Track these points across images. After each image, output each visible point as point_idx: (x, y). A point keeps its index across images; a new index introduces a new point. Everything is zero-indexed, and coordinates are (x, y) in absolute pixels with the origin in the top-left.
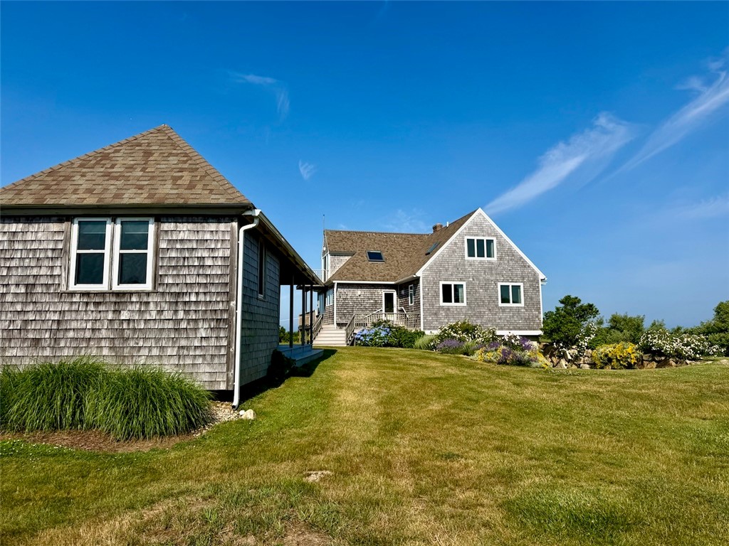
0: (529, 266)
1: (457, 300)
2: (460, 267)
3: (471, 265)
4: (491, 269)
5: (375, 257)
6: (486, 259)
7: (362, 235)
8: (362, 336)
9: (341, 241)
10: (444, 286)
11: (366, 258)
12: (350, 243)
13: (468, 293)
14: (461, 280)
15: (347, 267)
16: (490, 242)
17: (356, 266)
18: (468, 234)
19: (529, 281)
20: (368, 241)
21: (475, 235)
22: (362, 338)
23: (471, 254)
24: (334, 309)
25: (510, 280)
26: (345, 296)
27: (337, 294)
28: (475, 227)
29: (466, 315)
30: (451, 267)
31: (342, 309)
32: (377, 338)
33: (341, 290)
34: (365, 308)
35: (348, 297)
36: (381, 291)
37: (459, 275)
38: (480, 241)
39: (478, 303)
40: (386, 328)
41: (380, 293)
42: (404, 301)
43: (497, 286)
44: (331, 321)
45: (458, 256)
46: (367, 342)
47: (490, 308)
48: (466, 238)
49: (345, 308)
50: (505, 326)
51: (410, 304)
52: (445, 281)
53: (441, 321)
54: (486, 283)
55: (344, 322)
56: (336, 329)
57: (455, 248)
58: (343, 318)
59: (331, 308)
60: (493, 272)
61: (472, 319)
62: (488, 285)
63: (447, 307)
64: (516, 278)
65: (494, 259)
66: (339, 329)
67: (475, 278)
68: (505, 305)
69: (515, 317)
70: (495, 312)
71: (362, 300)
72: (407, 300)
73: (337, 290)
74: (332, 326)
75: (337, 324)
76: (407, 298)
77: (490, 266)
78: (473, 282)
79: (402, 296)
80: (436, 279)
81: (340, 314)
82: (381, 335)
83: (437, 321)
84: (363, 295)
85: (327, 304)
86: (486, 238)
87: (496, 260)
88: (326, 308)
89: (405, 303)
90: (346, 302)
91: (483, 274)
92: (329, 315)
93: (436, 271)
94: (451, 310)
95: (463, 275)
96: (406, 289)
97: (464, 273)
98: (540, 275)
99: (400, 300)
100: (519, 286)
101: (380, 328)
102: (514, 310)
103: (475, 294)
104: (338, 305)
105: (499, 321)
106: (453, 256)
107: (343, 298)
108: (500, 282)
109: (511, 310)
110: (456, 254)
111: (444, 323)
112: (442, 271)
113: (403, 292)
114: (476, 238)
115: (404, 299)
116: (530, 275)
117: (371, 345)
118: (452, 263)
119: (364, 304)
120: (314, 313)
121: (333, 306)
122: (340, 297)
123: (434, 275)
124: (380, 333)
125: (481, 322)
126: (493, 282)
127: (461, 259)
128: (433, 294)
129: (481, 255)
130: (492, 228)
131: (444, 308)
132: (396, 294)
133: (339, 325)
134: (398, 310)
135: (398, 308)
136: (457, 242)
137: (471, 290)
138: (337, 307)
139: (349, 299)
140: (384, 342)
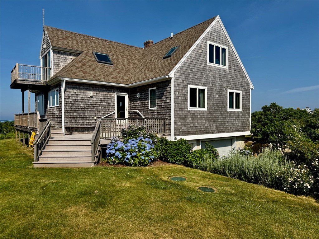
0: (246, 77)
2: (203, 72)
3: (211, 70)
4: (224, 76)
5: (103, 59)
6: (220, 66)
7: (85, 37)
8: (116, 150)
9: (65, 39)
10: (191, 89)
11: (94, 58)
12: (75, 42)
13: (208, 98)
14: (204, 85)
15: (76, 65)
16: (224, 50)
17: (85, 65)
18: (210, 39)
19: (245, 90)
20: (92, 44)
21: (214, 42)
22: (117, 153)
23: (211, 61)
24: (61, 111)
25: (235, 88)
26: (75, 97)
27: (67, 95)
28: (215, 34)
29: (207, 119)
30: (197, 70)
31: (72, 112)
32: (143, 154)
33: (71, 90)
34: (98, 111)
35: (78, 98)
36: (113, 94)
37: (203, 80)
38: (218, 48)
39: (214, 108)
40: (147, 139)
41: (113, 96)
42: (140, 104)
43: (227, 92)
44: (57, 123)
45: (202, 60)
46: (127, 161)
47: (222, 113)
48: (209, 42)
49: (75, 110)
50: (230, 129)
51: (149, 108)
52: (192, 84)
53: (188, 126)
54: (220, 90)
55: (74, 126)
56: (65, 135)
57: (200, 51)
58: (73, 121)
59: (56, 110)
60: (225, 79)
61: (210, 123)
62: (221, 91)
63: (193, 112)
64: (238, 87)
65: (226, 67)
66: (69, 134)
67: (213, 84)
68: (231, 110)
69: (236, 120)
70: (225, 117)
71: (94, 101)
72: (143, 104)
73: (65, 90)
74: (58, 131)
75: (66, 128)
76: (145, 101)
77: (223, 73)
78: (212, 88)
79: (135, 100)
80: (185, 82)
81: (69, 116)
82: (146, 149)
83: (185, 127)
84: (95, 97)
85: (50, 106)
86: (221, 46)
87: (227, 68)
88: (48, 109)
89: (142, 106)
90: (76, 103)
91: (218, 80)
92: (52, 117)
93: (185, 73)
94: (196, 115)
95: (205, 80)
96: (143, 92)
97: (206, 78)
98: (251, 85)
99: (132, 103)
100: (239, 94)
101: (141, 140)
102: (236, 115)
103: (213, 99)
104: (67, 107)
105: (227, 124)
106: (199, 60)
107: (73, 99)
108: (229, 89)
109: (234, 114)
110: (201, 58)
111: (190, 128)
112: (190, 74)
113: (138, 95)
114: (215, 44)
115: (139, 102)
116: (246, 84)
117: (133, 163)
118: (198, 66)
119: (97, 106)
120: (35, 115)
121: (59, 108)
122: (69, 97)
123: (184, 77)
124: (145, 147)
125: (216, 126)
126: (225, 89)
127: (204, 63)
128: (182, 98)
129: (218, 62)
130: (225, 38)
131: (191, 112)
132: (128, 97)
133: (68, 130)
134: (129, 113)
135: (130, 111)
136: (202, 45)
137: (210, 95)
138: (66, 109)
139: (79, 101)
140: (151, 159)
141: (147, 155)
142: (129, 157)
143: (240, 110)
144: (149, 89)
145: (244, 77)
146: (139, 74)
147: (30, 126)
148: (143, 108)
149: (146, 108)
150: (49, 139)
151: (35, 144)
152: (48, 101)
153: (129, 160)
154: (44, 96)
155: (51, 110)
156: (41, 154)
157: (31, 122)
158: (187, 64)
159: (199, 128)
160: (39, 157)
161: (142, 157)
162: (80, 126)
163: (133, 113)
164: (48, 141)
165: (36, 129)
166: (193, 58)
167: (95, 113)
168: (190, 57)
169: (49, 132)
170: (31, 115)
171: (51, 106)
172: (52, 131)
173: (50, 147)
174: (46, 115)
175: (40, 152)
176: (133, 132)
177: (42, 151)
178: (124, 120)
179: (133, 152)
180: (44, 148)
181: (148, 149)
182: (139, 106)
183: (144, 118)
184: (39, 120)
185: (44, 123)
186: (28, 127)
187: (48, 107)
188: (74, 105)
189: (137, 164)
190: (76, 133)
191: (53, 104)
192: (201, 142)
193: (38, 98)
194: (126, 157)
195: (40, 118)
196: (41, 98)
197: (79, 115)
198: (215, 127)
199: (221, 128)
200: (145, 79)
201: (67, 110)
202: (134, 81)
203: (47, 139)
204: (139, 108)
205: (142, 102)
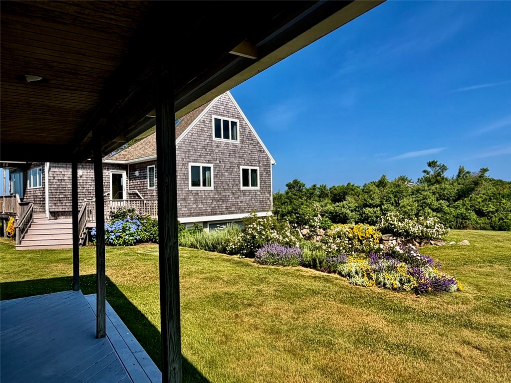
0: (264, 151)
1: (204, 185)
2: (208, 149)
3: (218, 146)
4: (235, 152)
6: (230, 141)
10: (193, 167)
13: (216, 176)
14: (209, 162)
16: (234, 124)
18: (215, 113)
19: (264, 165)
21: (221, 115)
23: (218, 135)
24: (45, 193)
25: (250, 164)
26: (61, 177)
27: (51, 175)
28: (222, 107)
29: (213, 199)
30: (199, 147)
31: (57, 194)
32: (127, 234)
33: (56, 170)
34: (88, 192)
35: (65, 178)
36: (108, 172)
37: (207, 157)
38: (226, 123)
39: (223, 187)
40: (134, 221)
41: (107, 174)
42: (139, 183)
43: (239, 169)
44: (39, 207)
45: (206, 136)
46: (112, 241)
47: (234, 192)
48: (214, 117)
49: (61, 191)
50: (245, 209)
51: (149, 188)
52: (193, 162)
53: (190, 207)
54: (230, 167)
55: (61, 210)
56: (50, 219)
57: (203, 126)
58: (59, 204)
59: (38, 192)
60: (236, 155)
61: (218, 203)
62: (232, 168)
63: (195, 192)
64: (254, 162)
65: (237, 142)
66: (54, 219)
67: (221, 160)
68: (246, 188)
69: (253, 200)
70: (237, 196)
71: (84, 181)
72: (143, 183)
73: (50, 169)
74: (41, 215)
75: (51, 213)
76: (144, 180)
77: (234, 148)
78: (220, 164)
79: (134, 178)
80: (184, 160)
81: (54, 199)
82: (131, 229)
83: (186, 208)
84: (85, 176)
85: (30, 187)
86: (230, 120)
87: (239, 143)
88: (28, 190)
89: (141, 185)
90: (63, 184)
91: (228, 156)
92: (33, 199)
93: (185, 150)
94: (200, 194)
95: (211, 157)
96: (142, 170)
97: (212, 155)
98: (271, 160)
99: (131, 181)
100: (256, 170)
101: (127, 221)
102: (252, 194)
103: (222, 177)
104: (52, 189)
105: (241, 204)
106: (202, 135)
107: (59, 180)
108: (242, 165)
109: (250, 193)
110: (204, 133)
111: (192, 209)
112: (191, 151)
113: (137, 173)
114: (222, 118)
115: (138, 181)
116: (264, 159)
117: (117, 243)
118: (201, 143)
119: (87, 186)
120: (13, 198)
121: (42, 189)
122: (54, 177)
123: (183, 155)
124: (130, 228)
125: (226, 206)
126: (236, 165)
127: (208, 139)
128: (182, 177)
129: (226, 137)
130: (236, 110)
131: (193, 192)
132: (126, 175)
133: (53, 215)
134: (128, 193)
135: (129, 191)
136: (206, 120)
137: (218, 173)
138: (50, 191)
139: (66, 181)
140: (136, 239)
141: (131, 235)
142: (113, 237)
143: (258, 188)
144: (148, 167)
145: (261, 151)
146: (139, 148)
147: (5, 211)
148: (142, 188)
149: (145, 187)
150: (32, 223)
151: (17, 227)
152: (28, 181)
153: (113, 240)
154: (22, 174)
155: (32, 192)
156: (23, 238)
157: (8, 207)
158: (187, 141)
159: (204, 209)
160: (21, 241)
161: (127, 237)
162: (67, 210)
163: (132, 194)
164: (30, 225)
165: (15, 213)
166: (194, 135)
167: (86, 195)
168: (190, 134)
169: (31, 216)
170: (8, 198)
171: (32, 187)
172: (35, 216)
173: (32, 231)
174: (25, 197)
175: (22, 236)
176: (120, 214)
177: (24, 235)
178: (122, 202)
179: (117, 232)
180: (27, 232)
181: (133, 230)
182: (138, 186)
183: (143, 199)
184: (19, 204)
185: (25, 207)
186: (3, 213)
187: (28, 188)
188: (60, 186)
189: (121, 243)
190: (63, 217)
191: (35, 185)
192: (209, 224)
193: (13, 176)
194: (110, 237)
195: (19, 202)
196: (19, 176)
197: (66, 197)
198: (224, 207)
199: (233, 209)
200: (143, 156)
201: (52, 193)
202: (132, 158)
203: (30, 223)
204: (138, 188)
205: (141, 181)
